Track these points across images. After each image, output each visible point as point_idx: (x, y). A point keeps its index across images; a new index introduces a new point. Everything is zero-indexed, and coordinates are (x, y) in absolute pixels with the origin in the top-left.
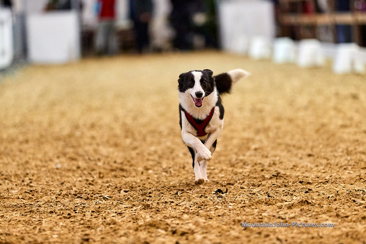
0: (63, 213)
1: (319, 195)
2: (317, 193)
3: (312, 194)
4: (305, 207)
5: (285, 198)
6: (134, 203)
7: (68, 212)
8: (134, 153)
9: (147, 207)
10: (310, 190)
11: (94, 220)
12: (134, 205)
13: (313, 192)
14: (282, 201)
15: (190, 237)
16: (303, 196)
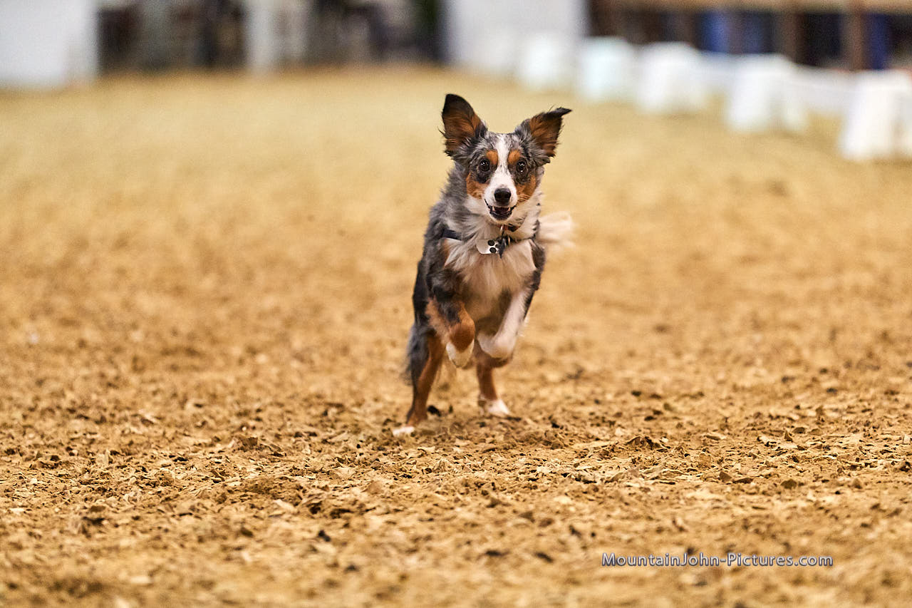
0: (39, 455)
1: (680, 426)
2: (676, 422)
3: (662, 423)
4: (646, 455)
5: (595, 431)
6: (219, 435)
7: (53, 452)
8: (222, 313)
9: (249, 445)
10: (658, 413)
11: (116, 474)
12: (218, 440)
13: (666, 419)
14: (589, 438)
15: (356, 521)
16: (640, 427)
